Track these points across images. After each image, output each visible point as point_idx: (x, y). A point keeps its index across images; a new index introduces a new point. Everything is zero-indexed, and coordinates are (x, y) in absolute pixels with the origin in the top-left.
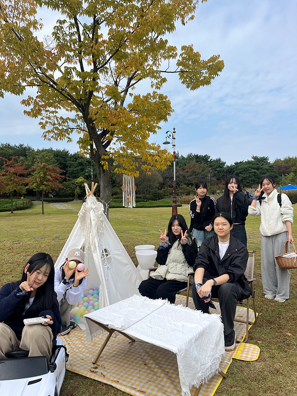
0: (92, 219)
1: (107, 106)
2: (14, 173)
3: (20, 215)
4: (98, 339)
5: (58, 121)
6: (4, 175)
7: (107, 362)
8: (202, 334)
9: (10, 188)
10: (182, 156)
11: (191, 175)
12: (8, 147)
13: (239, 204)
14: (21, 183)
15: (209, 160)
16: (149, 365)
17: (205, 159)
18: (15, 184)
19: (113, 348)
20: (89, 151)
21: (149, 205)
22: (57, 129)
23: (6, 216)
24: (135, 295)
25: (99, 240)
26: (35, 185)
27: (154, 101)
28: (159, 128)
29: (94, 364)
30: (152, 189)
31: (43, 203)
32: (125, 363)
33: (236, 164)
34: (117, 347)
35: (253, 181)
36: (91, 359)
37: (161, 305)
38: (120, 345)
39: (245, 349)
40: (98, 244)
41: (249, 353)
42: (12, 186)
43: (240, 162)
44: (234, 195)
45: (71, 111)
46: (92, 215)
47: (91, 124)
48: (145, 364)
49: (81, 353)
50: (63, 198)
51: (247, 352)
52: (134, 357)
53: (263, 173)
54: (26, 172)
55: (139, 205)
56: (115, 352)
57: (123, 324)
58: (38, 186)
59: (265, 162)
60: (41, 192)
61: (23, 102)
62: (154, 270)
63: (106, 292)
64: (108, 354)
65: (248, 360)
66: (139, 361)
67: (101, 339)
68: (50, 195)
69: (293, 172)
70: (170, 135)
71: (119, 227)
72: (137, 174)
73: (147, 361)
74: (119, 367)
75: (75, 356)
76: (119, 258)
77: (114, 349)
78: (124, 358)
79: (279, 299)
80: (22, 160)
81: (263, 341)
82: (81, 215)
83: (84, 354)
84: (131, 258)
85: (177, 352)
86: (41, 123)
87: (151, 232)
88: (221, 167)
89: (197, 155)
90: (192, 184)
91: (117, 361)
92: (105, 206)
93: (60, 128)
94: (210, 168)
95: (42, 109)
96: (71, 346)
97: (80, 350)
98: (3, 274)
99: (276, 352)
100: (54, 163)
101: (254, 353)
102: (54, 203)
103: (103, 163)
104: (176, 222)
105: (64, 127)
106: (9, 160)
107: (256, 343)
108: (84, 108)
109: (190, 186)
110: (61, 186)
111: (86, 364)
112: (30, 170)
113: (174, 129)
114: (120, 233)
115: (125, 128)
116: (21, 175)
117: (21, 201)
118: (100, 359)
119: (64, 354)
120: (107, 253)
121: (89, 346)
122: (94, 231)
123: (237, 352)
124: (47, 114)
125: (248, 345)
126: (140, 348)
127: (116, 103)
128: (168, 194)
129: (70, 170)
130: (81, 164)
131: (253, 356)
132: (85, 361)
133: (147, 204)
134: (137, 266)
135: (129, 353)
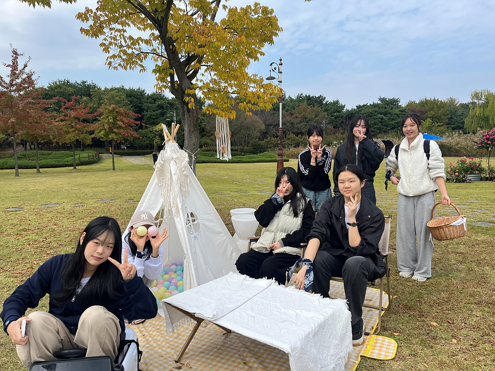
0: (173, 172)
1: (192, 20)
2: (76, 118)
3: (84, 171)
4: (182, 329)
5: (126, 42)
6: (62, 121)
7: (194, 359)
8: (322, 327)
9: (71, 137)
10: (290, 97)
11: (300, 122)
12: (67, 84)
13: (367, 155)
14: (85, 131)
15: (324, 102)
16: (250, 364)
17: (319, 101)
18: (77, 132)
19: (202, 341)
20: (170, 85)
21: (248, 160)
22: (125, 53)
23: (68, 173)
24: (231, 273)
25: (183, 200)
26: (102, 132)
27: (256, 16)
28: (263, 54)
29: (177, 362)
30: (251, 140)
31: (113, 155)
32: (219, 362)
33: (359, 107)
34: (207, 340)
35: (379, 129)
36: (173, 355)
37: (266, 287)
38: (211, 338)
39: (376, 343)
40: (182, 206)
41: (383, 349)
42: (73, 134)
43: (364, 106)
44: (361, 143)
45: (144, 29)
46: (173, 167)
47: (171, 47)
48: (245, 363)
49: (160, 348)
50: (138, 151)
51: (380, 347)
52: (230, 354)
53: (393, 119)
54: (90, 117)
55: (235, 160)
56: (204, 347)
57: (215, 313)
58: (107, 135)
59: (395, 105)
60: (110, 142)
61: (80, 16)
62: (256, 240)
63: (193, 268)
64: (195, 349)
65: (382, 358)
66: (237, 358)
67: (187, 329)
68: (123, 147)
69: (430, 117)
70: (275, 69)
71: (210, 186)
72: (233, 115)
73: (247, 359)
74: (210, 366)
75: (152, 352)
76: (210, 224)
77: (203, 343)
78: (217, 354)
79: (418, 277)
80: (86, 101)
81: (400, 332)
82: (158, 168)
83: (164, 349)
84: (226, 225)
85: (290, 351)
86: (102, 44)
87: (251, 193)
88: (339, 112)
89: (309, 96)
90: (302, 134)
91: (208, 359)
92: (190, 157)
93: (130, 51)
94: (326, 113)
95: (105, 25)
96: (147, 338)
97: (159, 343)
98: (60, 245)
99: (418, 348)
100: (126, 105)
101: (389, 349)
102: (128, 157)
103: (187, 99)
104: (285, 178)
105: (134, 50)
106: (69, 101)
107: (391, 336)
108: (161, 23)
109: (300, 135)
110: (136, 135)
111: (166, 363)
112: (95, 114)
113: (281, 60)
114: (212, 195)
115: (217, 51)
116: (84, 121)
117: (85, 155)
118: (185, 356)
119: (136, 351)
120: (193, 218)
121: (171, 339)
122: (176, 189)
123: (366, 347)
124: (112, 33)
125: (380, 338)
126: (238, 341)
127: (204, 17)
128: (272, 145)
129: (147, 114)
130: (161, 107)
131: (388, 352)
132: (165, 359)
133: (245, 158)
134: (233, 235)
135: (224, 348)
